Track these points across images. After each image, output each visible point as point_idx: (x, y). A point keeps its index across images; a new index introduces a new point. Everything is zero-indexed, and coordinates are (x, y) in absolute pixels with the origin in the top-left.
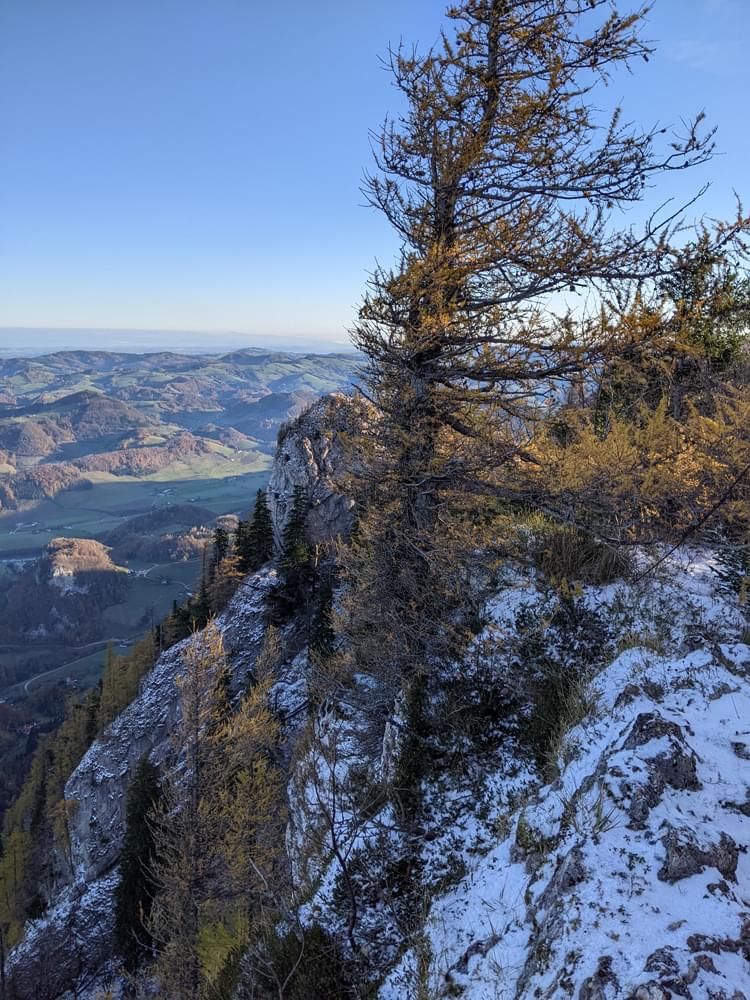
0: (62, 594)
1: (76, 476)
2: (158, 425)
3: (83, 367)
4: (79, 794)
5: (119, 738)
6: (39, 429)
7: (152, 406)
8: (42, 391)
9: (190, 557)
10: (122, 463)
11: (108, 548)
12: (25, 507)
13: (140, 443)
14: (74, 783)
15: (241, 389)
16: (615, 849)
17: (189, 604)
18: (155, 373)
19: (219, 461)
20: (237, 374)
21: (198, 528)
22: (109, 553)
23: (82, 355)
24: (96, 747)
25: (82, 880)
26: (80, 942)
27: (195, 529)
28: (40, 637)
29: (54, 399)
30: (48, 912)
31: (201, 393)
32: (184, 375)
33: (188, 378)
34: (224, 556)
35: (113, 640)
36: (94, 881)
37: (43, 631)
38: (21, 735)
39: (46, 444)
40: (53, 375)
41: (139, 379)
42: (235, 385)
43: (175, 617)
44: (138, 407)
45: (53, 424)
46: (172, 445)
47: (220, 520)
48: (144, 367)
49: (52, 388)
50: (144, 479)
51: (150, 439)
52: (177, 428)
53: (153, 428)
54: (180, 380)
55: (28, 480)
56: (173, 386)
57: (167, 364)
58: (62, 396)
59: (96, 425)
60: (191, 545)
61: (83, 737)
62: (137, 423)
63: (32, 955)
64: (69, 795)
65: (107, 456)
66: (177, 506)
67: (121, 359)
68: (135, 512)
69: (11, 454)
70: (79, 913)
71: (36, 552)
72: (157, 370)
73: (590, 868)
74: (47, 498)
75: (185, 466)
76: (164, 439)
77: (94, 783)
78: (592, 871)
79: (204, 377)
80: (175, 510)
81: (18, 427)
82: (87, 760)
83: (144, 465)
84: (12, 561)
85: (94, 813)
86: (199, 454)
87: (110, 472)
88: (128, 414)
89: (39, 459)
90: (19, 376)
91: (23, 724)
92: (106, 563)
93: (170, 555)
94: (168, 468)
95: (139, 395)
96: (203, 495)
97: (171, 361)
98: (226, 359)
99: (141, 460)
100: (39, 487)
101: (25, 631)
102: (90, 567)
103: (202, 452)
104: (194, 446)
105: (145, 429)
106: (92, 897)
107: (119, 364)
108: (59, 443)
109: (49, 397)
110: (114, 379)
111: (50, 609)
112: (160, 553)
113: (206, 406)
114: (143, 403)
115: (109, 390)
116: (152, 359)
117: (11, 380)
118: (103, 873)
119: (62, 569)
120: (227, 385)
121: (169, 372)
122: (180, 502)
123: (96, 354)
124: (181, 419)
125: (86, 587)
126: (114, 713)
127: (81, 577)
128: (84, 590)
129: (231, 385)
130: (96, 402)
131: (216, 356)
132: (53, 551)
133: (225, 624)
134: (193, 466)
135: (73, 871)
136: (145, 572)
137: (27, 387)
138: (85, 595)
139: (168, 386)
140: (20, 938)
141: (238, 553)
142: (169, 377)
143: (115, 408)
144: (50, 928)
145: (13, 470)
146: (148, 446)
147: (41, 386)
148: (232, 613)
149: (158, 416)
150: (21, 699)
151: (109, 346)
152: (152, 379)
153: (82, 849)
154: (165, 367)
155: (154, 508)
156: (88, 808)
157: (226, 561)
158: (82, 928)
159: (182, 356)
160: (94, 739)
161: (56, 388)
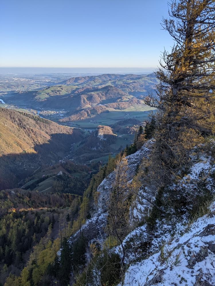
0: (100, 140)
1: (105, 109)
2: (127, 95)
3: (109, 78)
4: (100, 191)
5: (110, 179)
6: (97, 96)
7: (126, 90)
8: (98, 85)
9: (133, 133)
10: (117, 106)
11: (112, 129)
12: (93, 116)
13: (122, 101)
14: (99, 188)
15: (152, 85)
16: (177, 274)
17: (131, 146)
18: (127, 80)
19: (143, 106)
20: (151, 80)
21: (136, 125)
22: (112, 130)
23: (109, 75)
24: (105, 180)
25: (100, 212)
26: (98, 227)
27: (135, 125)
28: (94, 150)
29: (101, 88)
30: (91, 218)
31: (140, 86)
32: (136, 81)
33: (137, 82)
34: (141, 134)
35: (112, 153)
36: (103, 213)
37: (95, 149)
38: (89, 174)
39: (98, 100)
40: (101, 81)
41: (123, 82)
42: (151, 83)
43: (127, 149)
44: (122, 90)
45: (101, 95)
46: (130, 101)
47: (142, 123)
48: (125, 79)
49: (101, 84)
50: (122, 111)
51: (125, 99)
52: (133, 97)
53: (126, 96)
54: (134, 82)
55: (94, 109)
56: (132, 84)
57: (131, 78)
58: (103, 87)
59: (111, 95)
60: (134, 130)
61: (102, 177)
62: (122, 95)
63: (87, 227)
64: (98, 191)
65: (114, 104)
66: (131, 119)
67: (119, 76)
68: (119, 120)
69: (90, 102)
70: (98, 220)
71: (95, 128)
72: (128, 79)
73: (164, 279)
74: (98, 114)
75: (134, 108)
76: (128, 100)
77: (104, 189)
78: (165, 280)
79: (141, 81)
80: (130, 120)
81: (92, 95)
82: (103, 183)
83: (123, 107)
84: (89, 130)
85: (103, 196)
86: (138, 104)
87: (114, 108)
88: (120, 92)
89: (96, 104)
90: (93, 81)
91: (89, 171)
92: (111, 133)
93: (128, 132)
94: (129, 108)
95: (123, 87)
96: (138, 116)
97: (132, 77)
98: (148, 76)
99: (122, 105)
100: (96, 111)
101: (91, 148)
102: (107, 134)
103: (139, 104)
104: (137, 102)
105: (124, 96)
106: (102, 217)
107: (118, 78)
108: (102, 100)
109: (100, 87)
110: (117, 82)
111: (97, 143)
112: (125, 131)
113: (141, 90)
114: (124, 89)
115: (115, 85)
116: (127, 76)
117: (91, 82)
118: (105, 211)
119: (101, 133)
120: (148, 84)
121: (132, 80)
122: (132, 117)
123: (113, 75)
124: (133, 94)
125: (106, 138)
126: (110, 172)
127: (105, 136)
128: (105, 139)
129: (149, 84)
130: (111, 88)
131: (145, 75)
132: (99, 128)
133: (140, 153)
134: (136, 108)
135: (98, 210)
136: (121, 136)
137: (95, 84)
138: (106, 141)
139: (131, 84)
140: (85, 223)
141: (145, 133)
142: (131, 81)
143: (116, 90)
144: (92, 222)
145: (90, 107)
146: (124, 101)
147: (98, 84)
148: (142, 150)
149: (128, 93)
150: (89, 165)
151: (116, 73)
152: (127, 82)
153: (100, 205)
154: (130, 78)
155: (124, 119)
156: (102, 194)
157: (142, 135)
158: (99, 224)
159: (135, 75)
160: (105, 178)
161: (102, 84)
